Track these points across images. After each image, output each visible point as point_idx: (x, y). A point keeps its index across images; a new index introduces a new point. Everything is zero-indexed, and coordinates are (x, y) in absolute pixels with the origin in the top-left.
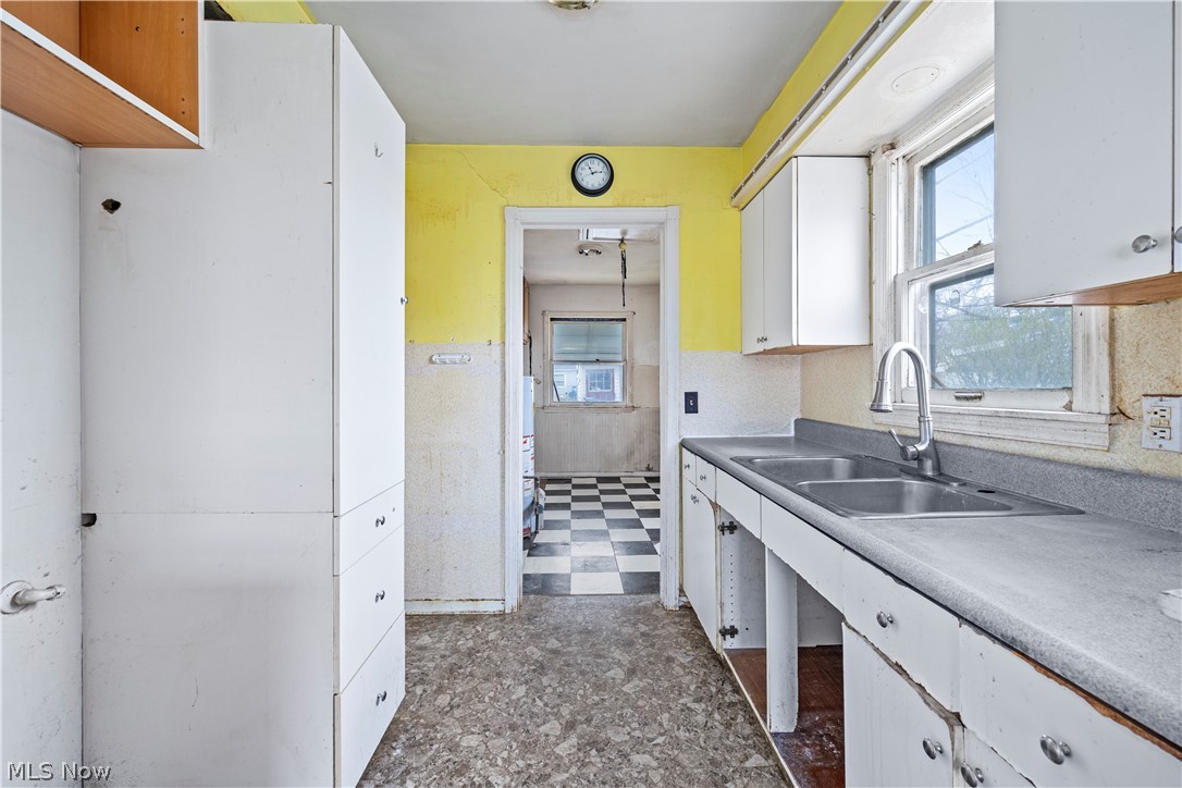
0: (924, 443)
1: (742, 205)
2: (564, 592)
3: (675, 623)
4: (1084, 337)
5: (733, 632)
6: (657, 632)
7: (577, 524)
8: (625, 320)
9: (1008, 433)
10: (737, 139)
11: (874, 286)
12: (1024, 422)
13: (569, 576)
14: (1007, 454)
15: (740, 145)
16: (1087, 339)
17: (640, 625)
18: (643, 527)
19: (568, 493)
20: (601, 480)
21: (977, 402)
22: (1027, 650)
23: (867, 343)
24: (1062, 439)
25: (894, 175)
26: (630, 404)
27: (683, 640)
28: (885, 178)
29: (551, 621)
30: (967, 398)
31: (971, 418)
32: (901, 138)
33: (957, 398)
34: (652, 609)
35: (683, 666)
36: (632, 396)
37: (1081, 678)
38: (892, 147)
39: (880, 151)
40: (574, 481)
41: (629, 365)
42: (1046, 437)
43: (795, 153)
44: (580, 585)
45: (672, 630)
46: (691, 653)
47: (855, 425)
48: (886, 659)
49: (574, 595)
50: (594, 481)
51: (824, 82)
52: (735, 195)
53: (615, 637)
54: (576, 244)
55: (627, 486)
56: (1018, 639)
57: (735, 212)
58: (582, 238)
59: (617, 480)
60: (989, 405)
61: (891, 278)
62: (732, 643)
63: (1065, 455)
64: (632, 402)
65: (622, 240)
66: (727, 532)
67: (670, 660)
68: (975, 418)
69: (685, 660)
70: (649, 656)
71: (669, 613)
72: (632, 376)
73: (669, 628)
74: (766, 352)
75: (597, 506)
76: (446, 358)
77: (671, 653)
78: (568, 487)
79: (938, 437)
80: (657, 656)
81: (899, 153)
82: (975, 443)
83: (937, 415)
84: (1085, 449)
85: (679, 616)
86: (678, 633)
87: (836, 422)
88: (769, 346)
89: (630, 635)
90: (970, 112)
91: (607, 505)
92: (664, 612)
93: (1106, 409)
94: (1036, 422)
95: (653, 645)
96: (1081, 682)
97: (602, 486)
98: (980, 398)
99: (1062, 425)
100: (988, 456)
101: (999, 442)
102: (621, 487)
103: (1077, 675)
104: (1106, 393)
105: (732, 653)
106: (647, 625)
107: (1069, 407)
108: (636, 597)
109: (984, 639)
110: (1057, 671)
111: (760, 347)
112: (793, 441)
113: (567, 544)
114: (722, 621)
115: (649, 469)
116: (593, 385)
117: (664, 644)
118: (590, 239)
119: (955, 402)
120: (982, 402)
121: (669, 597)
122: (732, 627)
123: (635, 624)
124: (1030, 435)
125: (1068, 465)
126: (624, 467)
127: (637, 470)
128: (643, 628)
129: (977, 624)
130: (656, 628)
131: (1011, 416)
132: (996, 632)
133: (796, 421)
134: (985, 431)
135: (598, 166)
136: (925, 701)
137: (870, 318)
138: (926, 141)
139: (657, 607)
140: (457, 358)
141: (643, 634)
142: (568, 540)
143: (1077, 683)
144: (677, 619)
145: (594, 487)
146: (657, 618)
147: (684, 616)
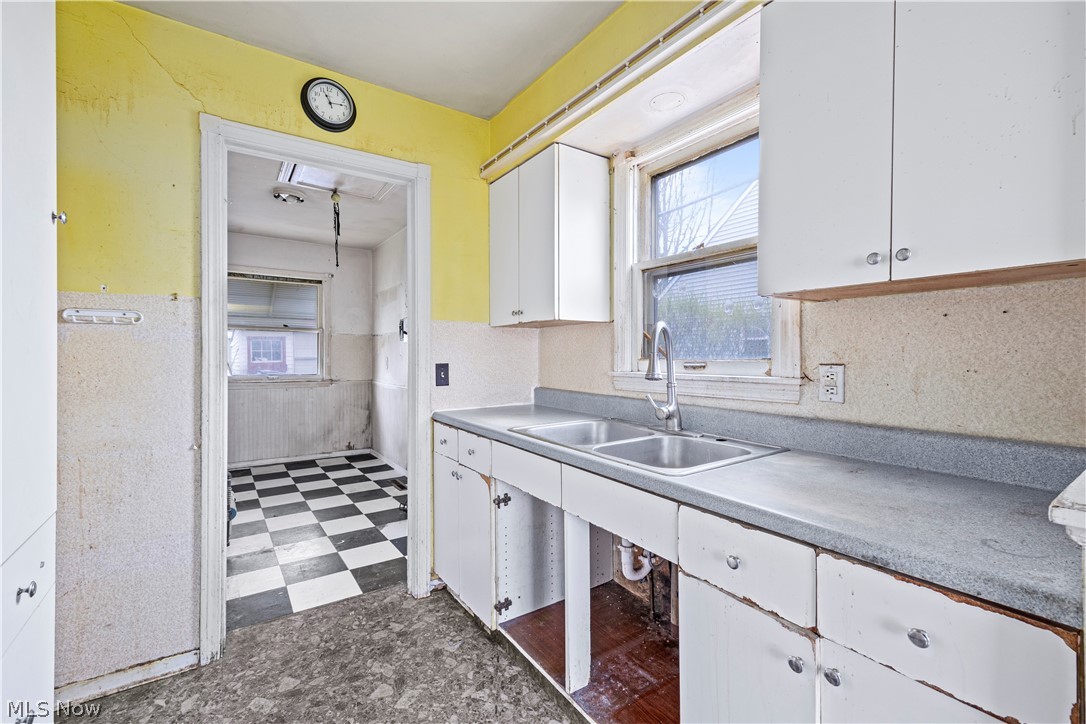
0: (671, 404)
1: (492, 179)
2: (284, 612)
3: (430, 611)
4: (782, 322)
5: (507, 604)
6: (414, 627)
7: (275, 524)
8: (320, 282)
9: (728, 394)
10: (488, 111)
11: (615, 272)
12: (741, 385)
13: (284, 590)
14: (730, 410)
15: (489, 118)
16: (785, 324)
17: (393, 625)
18: (361, 513)
19: (251, 487)
20: (291, 466)
21: (702, 370)
22: (888, 564)
23: (608, 320)
24: (768, 397)
25: (631, 178)
26: (326, 377)
27: (444, 626)
28: (625, 180)
29: (276, 655)
30: (694, 368)
31: (700, 383)
32: (639, 149)
33: (686, 367)
34: (401, 602)
35: (453, 656)
36: (329, 369)
37: (939, 577)
38: (633, 154)
39: (622, 156)
40: (255, 472)
41: (326, 333)
42: (756, 396)
43: (556, 140)
44: (305, 597)
45: (430, 619)
46: (458, 638)
47: (596, 392)
48: (734, 596)
49: (298, 613)
50: (283, 469)
51: (600, 80)
52: (486, 167)
53: (367, 649)
54: (273, 184)
55: (327, 469)
56: (879, 557)
57: (484, 184)
58: (283, 178)
59: (312, 464)
60: (712, 372)
61: (629, 267)
62: (509, 615)
63: (770, 409)
64: (330, 374)
65: (335, 191)
66: (502, 505)
67: (438, 653)
68: (703, 383)
69: (453, 648)
70: (414, 656)
71: (421, 601)
72: (329, 346)
73: (426, 619)
74: (521, 325)
75: (297, 498)
76: (94, 315)
77: (436, 646)
78: (248, 480)
79: (682, 400)
80: (423, 654)
81: (635, 161)
82: (701, 402)
83: (680, 382)
84: (782, 404)
85: (431, 602)
86: (437, 621)
87: (577, 390)
88: (524, 319)
89: (385, 639)
90: (693, 141)
91: (308, 495)
92: (415, 602)
93: (798, 374)
94: (750, 385)
95: (414, 644)
96: (940, 581)
97: (294, 473)
98: (704, 367)
99: (768, 386)
100: (716, 412)
101: (721, 401)
102: (318, 471)
103: (935, 576)
104: (798, 363)
105: (508, 625)
106: (401, 623)
107: (769, 373)
108: (378, 594)
109: (844, 562)
110: (917, 576)
111: (515, 320)
112: (533, 408)
113: (269, 551)
114: (497, 595)
115: (349, 448)
116: (257, 355)
117: (426, 638)
118: (294, 182)
119: (684, 370)
120: (706, 371)
121: (420, 584)
122: (507, 600)
123: (386, 626)
124: (745, 395)
125: (775, 415)
126: (321, 448)
127: (336, 450)
128: (397, 627)
129: (837, 550)
130: (412, 623)
131: (733, 381)
132: (856, 554)
133: (536, 390)
134: (710, 393)
135: (337, 97)
136: (783, 625)
137: (611, 299)
138: (656, 156)
139: (406, 598)
140: (115, 316)
141: (400, 634)
142: (269, 545)
143: (935, 582)
144: (431, 606)
145: (285, 475)
146: (408, 611)
147: (437, 601)
